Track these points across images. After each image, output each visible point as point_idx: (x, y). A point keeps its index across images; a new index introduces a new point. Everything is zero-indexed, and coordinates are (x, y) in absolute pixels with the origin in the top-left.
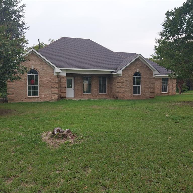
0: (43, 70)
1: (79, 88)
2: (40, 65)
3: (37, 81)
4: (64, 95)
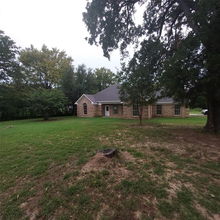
0: (88, 103)
1: (112, 111)
2: (87, 101)
3: (86, 108)
4: (101, 115)
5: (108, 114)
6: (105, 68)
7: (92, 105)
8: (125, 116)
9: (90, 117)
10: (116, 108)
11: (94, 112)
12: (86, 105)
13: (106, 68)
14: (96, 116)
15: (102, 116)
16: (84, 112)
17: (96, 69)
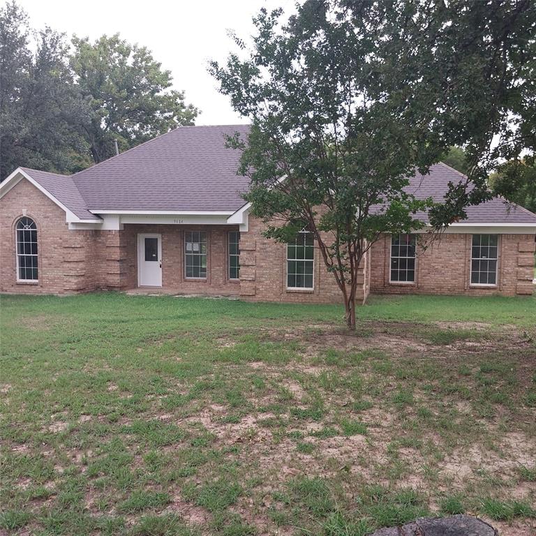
0: (45, 217)
1: (174, 262)
2: (38, 205)
3: (35, 246)
4: (115, 280)
5: (151, 275)
6: (121, 38)
7: (71, 227)
8: (247, 287)
9: (55, 290)
10: (196, 247)
11: (81, 265)
12: (34, 226)
13: (130, 42)
14: (93, 288)
15: (122, 288)
16: (22, 264)
17: (75, 41)
